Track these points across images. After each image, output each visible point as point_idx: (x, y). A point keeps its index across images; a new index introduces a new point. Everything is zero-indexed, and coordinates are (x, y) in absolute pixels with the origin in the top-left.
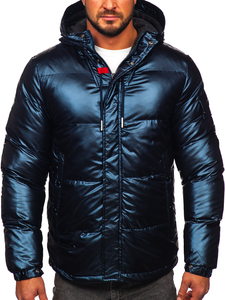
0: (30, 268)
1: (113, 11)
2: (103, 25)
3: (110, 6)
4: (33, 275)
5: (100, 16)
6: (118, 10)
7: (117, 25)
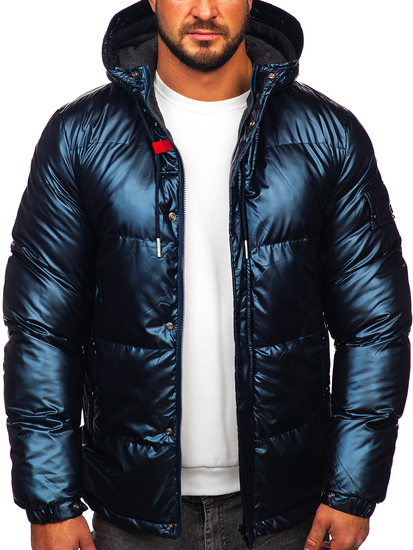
0: (63, 500)
1: (211, 23)
2: (191, 48)
3: (205, 13)
4: (69, 514)
5: (186, 31)
6: (219, 21)
7: (217, 48)
